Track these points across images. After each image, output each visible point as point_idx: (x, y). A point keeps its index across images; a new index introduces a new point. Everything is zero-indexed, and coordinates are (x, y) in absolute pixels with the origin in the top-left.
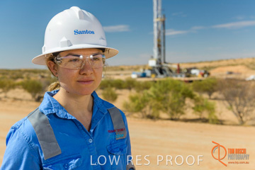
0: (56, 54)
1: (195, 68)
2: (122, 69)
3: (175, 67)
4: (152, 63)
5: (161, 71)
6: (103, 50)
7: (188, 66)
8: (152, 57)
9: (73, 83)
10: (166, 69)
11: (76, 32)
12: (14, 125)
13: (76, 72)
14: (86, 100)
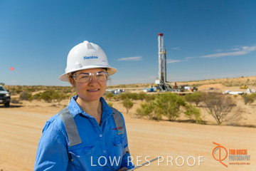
0: (73, 73)
1: (187, 86)
2: (137, 86)
3: (173, 84)
4: (158, 82)
5: (164, 88)
6: (106, 69)
7: (183, 84)
8: (158, 78)
9: (85, 92)
10: (167, 86)
11: (85, 58)
12: (49, 120)
13: (86, 84)
14: (96, 104)
